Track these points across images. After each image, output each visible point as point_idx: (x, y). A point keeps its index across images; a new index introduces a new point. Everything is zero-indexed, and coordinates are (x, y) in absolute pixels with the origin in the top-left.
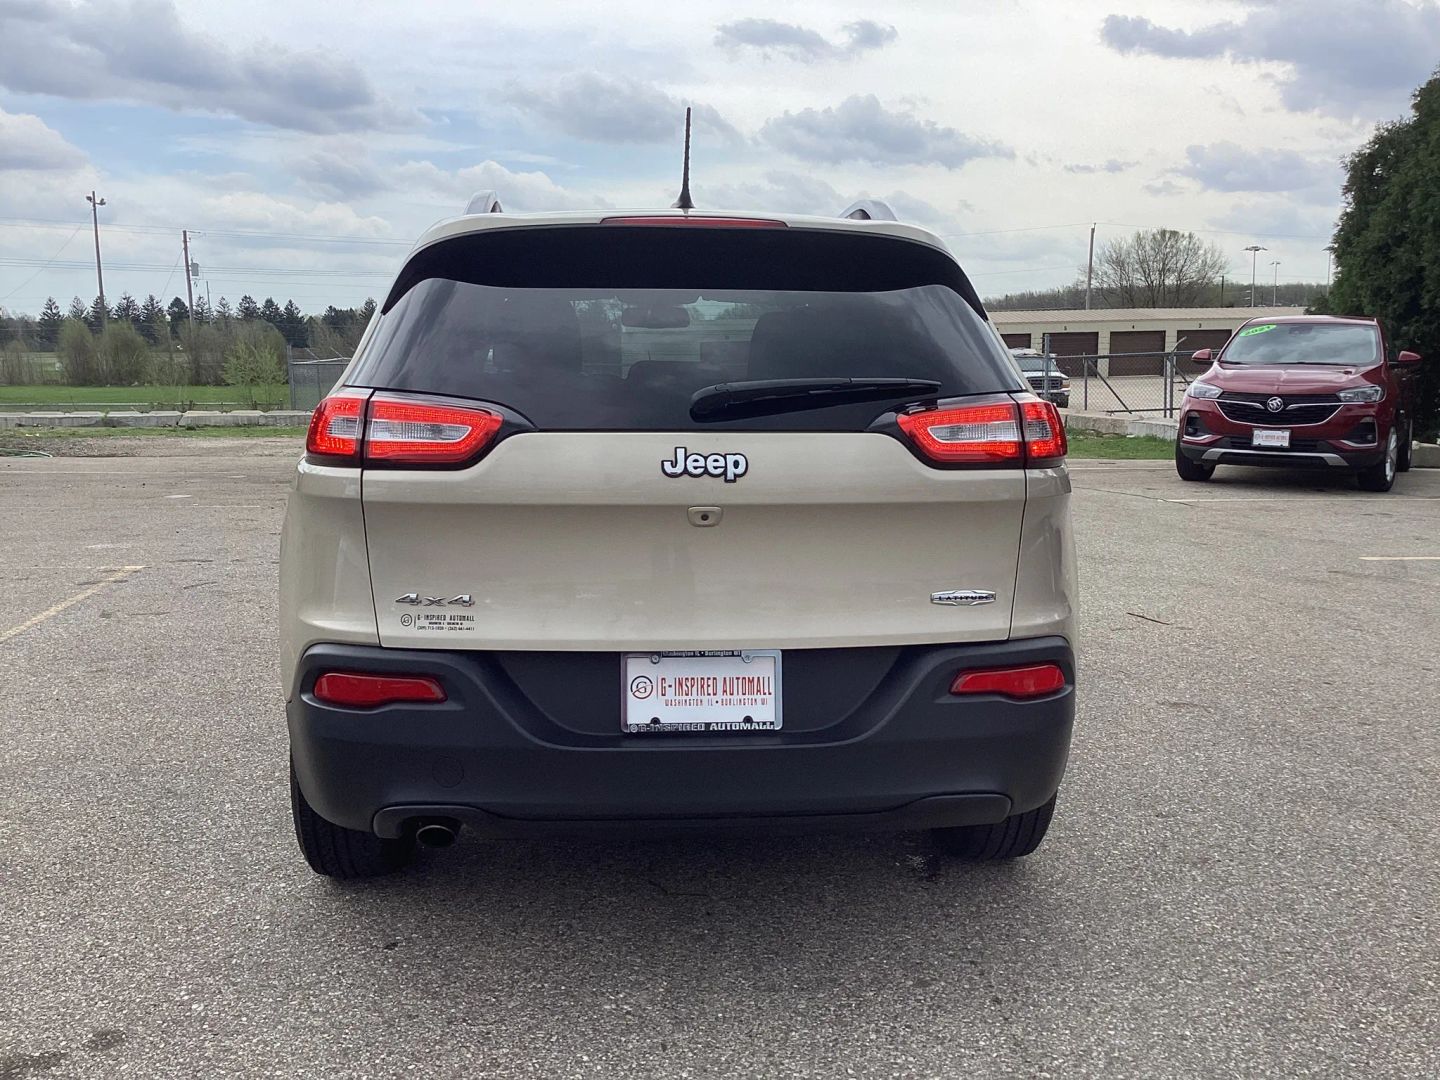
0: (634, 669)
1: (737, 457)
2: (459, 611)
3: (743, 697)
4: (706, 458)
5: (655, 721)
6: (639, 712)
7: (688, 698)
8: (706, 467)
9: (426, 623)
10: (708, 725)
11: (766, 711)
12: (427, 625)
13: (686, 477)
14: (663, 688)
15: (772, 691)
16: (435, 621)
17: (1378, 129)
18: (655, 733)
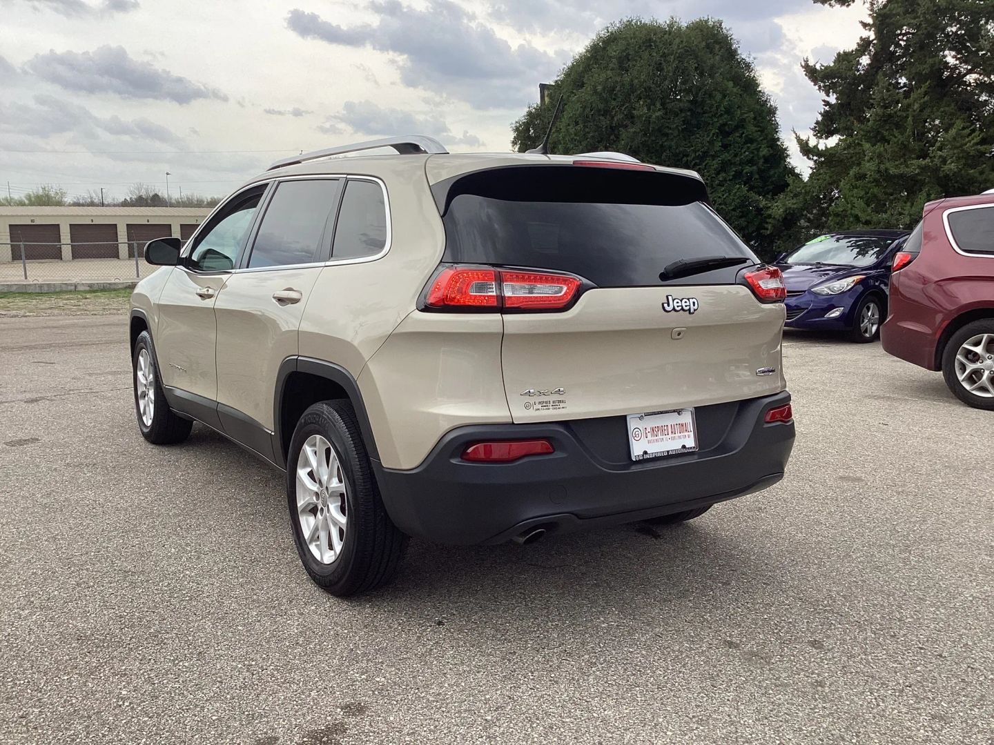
0: (632, 425)
1: (694, 300)
2: (556, 397)
3: (679, 435)
4: (681, 301)
5: (645, 453)
6: (638, 448)
7: (657, 438)
8: (682, 306)
9: (540, 407)
10: (668, 452)
11: (690, 442)
12: (541, 408)
13: (673, 312)
14: (646, 433)
15: (692, 430)
16: (545, 405)
17: (529, 108)
18: (646, 460)
